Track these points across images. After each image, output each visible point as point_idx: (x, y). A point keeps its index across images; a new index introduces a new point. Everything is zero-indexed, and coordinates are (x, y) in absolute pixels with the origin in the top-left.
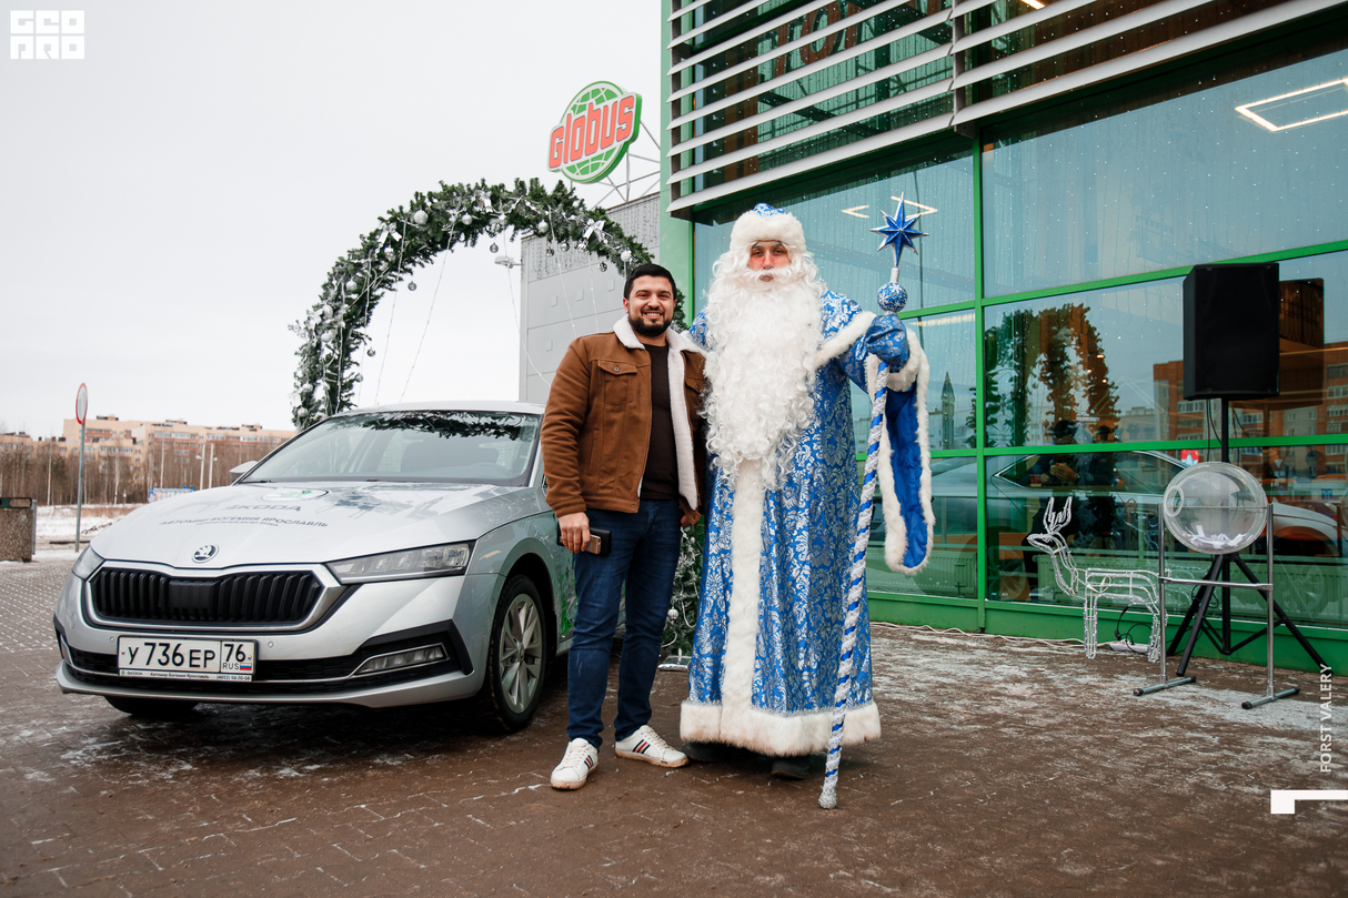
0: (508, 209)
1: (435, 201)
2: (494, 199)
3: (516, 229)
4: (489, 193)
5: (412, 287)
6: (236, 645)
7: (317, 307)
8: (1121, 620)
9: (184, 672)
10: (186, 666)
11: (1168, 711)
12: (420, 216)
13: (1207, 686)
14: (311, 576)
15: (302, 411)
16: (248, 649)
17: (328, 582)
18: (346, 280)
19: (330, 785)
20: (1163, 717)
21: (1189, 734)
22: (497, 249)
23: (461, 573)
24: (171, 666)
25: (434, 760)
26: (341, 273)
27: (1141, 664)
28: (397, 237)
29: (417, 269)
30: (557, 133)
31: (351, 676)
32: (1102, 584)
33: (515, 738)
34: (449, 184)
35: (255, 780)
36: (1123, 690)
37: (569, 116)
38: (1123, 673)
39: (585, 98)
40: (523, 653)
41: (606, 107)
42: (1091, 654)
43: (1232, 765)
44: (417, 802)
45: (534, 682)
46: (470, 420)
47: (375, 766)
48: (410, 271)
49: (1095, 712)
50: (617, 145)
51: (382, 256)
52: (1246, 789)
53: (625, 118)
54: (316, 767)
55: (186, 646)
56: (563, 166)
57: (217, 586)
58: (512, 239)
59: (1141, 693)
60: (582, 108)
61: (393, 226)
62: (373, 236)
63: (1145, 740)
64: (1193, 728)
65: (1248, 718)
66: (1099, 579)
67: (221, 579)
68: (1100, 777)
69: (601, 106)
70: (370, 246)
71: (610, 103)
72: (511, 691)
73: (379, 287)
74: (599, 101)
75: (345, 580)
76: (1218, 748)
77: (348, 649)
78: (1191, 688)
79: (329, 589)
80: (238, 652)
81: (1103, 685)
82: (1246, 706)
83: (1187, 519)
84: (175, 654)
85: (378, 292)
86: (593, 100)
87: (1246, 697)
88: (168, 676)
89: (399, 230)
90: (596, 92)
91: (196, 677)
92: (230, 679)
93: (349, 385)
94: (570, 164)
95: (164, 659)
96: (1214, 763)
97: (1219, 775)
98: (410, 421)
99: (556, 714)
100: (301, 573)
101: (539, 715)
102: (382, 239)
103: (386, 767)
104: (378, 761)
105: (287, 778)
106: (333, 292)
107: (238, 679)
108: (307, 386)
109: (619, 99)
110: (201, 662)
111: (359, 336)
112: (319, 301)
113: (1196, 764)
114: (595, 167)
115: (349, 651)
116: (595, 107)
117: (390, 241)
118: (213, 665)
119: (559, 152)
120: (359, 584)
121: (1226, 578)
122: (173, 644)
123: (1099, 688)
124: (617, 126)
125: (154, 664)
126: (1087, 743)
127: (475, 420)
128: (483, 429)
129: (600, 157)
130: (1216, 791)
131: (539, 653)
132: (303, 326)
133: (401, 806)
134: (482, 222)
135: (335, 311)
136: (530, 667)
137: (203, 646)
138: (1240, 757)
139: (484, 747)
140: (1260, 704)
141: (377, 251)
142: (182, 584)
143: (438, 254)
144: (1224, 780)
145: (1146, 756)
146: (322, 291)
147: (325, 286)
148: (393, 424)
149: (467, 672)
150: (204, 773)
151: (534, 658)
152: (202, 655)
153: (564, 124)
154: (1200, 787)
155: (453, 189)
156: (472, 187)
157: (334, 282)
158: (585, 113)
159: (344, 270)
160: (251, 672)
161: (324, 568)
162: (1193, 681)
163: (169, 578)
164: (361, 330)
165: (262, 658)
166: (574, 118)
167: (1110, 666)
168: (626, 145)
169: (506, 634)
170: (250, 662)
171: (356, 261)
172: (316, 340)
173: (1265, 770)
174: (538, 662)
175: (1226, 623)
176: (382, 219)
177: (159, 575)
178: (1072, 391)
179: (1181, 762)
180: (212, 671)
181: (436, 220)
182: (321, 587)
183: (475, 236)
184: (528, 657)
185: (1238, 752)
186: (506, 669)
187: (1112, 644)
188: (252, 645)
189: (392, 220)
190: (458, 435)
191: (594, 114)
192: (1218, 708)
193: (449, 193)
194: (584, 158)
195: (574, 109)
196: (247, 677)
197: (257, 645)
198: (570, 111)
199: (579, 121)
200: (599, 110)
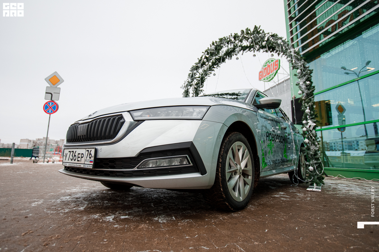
0: (239, 39)
2: (235, 38)
5: (215, 75)
6: (90, 151)
7: (187, 80)
12: (213, 48)
14: (121, 117)
16: (93, 152)
17: (128, 119)
22: (238, 58)
26: (193, 69)
28: (207, 56)
30: (260, 72)
31: (136, 169)
33: (235, 215)
34: (221, 38)
39: (266, 63)
40: (241, 171)
41: (271, 64)
45: (248, 188)
48: (213, 70)
50: (275, 71)
53: (276, 65)
56: (262, 79)
57: (89, 125)
58: (242, 54)
60: (266, 65)
61: (206, 53)
69: (270, 64)
71: (272, 63)
72: (234, 189)
73: (206, 76)
75: (136, 119)
77: (133, 153)
80: (90, 154)
85: (206, 77)
86: (268, 63)
90: (269, 61)
91: (78, 166)
92: (87, 167)
94: (264, 78)
99: (260, 204)
100: (117, 116)
101: (252, 204)
102: (203, 57)
104: (156, 219)
106: (191, 75)
109: (275, 61)
110: (80, 159)
114: (270, 78)
116: (269, 64)
117: (205, 58)
120: (143, 121)
124: (275, 67)
129: (271, 75)
131: (250, 173)
132: (184, 86)
136: (246, 179)
139: (216, 218)
141: (202, 61)
149: (202, 175)
151: (248, 176)
153: (262, 70)
157: (191, 72)
158: (267, 66)
160: (93, 164)
161: (128, 113)
163: (79, 124)
164: (201, 89)
165: (97, 157)
166: (264, 68)
168: (277, 71)
169: (230, 159)
170: (92, 159)
171: (197, 65)
172: (186, 89)
174: (250, 177)
176: (203, 52)
180: (82, 163)
181: (218, 48)
182: (125, 122)
183: (231, 56)
184: (244, 174)
188: (94, 150)
191: (269, 66)
194: (267, 76)
195: (264, 66)
196: (91, 167)
197: (96, 151)
198: (263, 67)
199: (265, 69)
200: (270, 65)
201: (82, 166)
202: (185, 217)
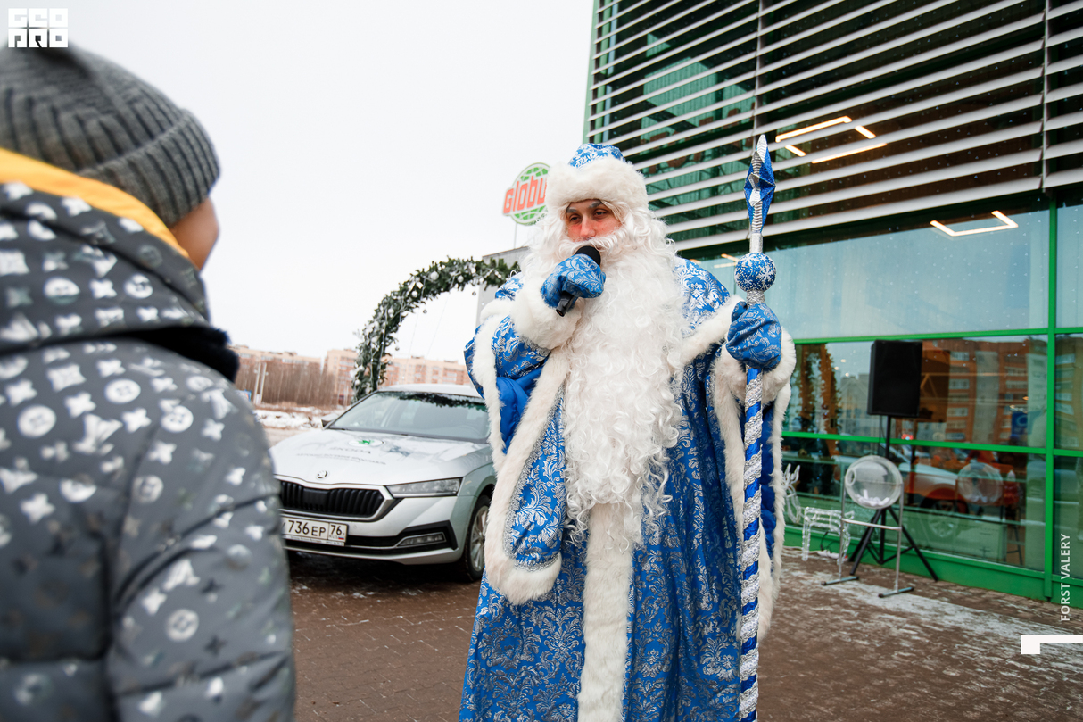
0: (484, 274)
1: (444, 267)
2: (478, 269)
3: (488, 284)
4: (475, 265)
5: (425, 312)
6: (337, 526)
7: (371, 322)
8: (824, 539)
9: (308, 538)
10: (310, 535)
11: (837, 596)
12: (434, 276)
13: (864, 582)
14: (378, 492)
15: (358, 382)
16: (343, 529)
17: (387, 497)
18: (389, 308)
19: (382, 603)
20: (833, 599)
21: (843, 610)
22: (475, 292)
23: (455, 495)
24: (302, 534)
25: (434, 594)
26: (386, 303)
27: (831, 566)
28: (420, 285)
29: (428, 302)
30: (510, 192)
31: (395, 547)
32: (814, 517)
34: (452, 258)
35: (342, 598)
36: (816, 582)
37: (518, 183)
38: (820, 571)
39: (529, 172)
41: (541, 179)
42: (805, 557)
43: (859, 628)
44: (429, 617)
46: (454, 398)
47: (403, 595)
48: (424, 302)
49: (796, 593)
51: (410, 295)
52: (861, 642)
54: (371, 593)
55: (310, 524)
56: (512, 213)
57: (329, 494)
58: (485, 290)
59: (825, 584)
60: (527, 178)
61: (418, 279)
62: (405, 284)
63: (818, 612)
64: (847, 606)
65: (879, 603)
66: (813, 514)
67: (331, 490)
68: (785, 631)
69: (539, 178)
70: (403, 290)
71: (544, 177)
73: (406, 311)
74: (538, 175)
75: (395, 495)
76: (856, 619)
77: (394, 532)
78: (855, 583)
79: (388, 501)
80: (338, 530)
81: (806, 578)
82: (881, 596)
83: (858, 487)
84: (305, 528)
86: (533, 174)
87: (884, 591)
88: (300, 539)
89: (422, 281)
90: (536, 169)
91: (315, 541)
92: (333, 543)
93: (384, 367)
94: (517, 212)
95: (298, 530)
96: (850, 627)
97: (850, 634)
98: (420, 396)
100: (373, 491)
102: (411, 286)
103: (408, 596)
105: (359, 598)
106: (380, 315)
107: (337, 544)
108: (361, 368)
110: (318, 533)
111: (391, 338)
112: (372, 319)
113: (840, 627)
114: (531, 216)
115: (395, 533)
116: (535, 178)
117: (416, 288)
118: (324, 536)
119: (510, 203)
120: (402, 499)
121: (883, 523)
122: (304, 522)
123: (803, 579)
125: (293, 532)
126: (786, 612)
127: (457, 398)
128: (462, 403)
129: (535, 210)
130: (845, 642)
132: (362, 332)
133: (421, 618)
134: (468, 278)
135: (381, 324)
137: (319, 525)
138: (865, 625)
139: (459, 589)
140: (889, 596)
141: (408, 293)
142: (310, 491)
143: (442, 294)
144: (851, 636)
145: (816, 620)
146: (374, 313)
147: (376, 311)
148: (410, 397)
149: (454, 549)
150: (315, 592)
152: (318, 530)
153: (515, 187)
154: (838, 640)
155: (454, 260)
156: (465, 261)
157: (382, 308)
158: (529, 182)
159: (388, 302)
160: (344, 541)
161: (385, 488)
162: (857, 579)
163: (303, 487)
164: (392, 335)
165: (350, 533)
166: (522, 183)
167: (813, 566)
169: (475, 528)
170: (344, 536)
171: (395, 298)
172: (368, 341)
173: (875, 632)
175: (882, 545)
176: (412, 275)
177: (298, 485)
178: (813, 393)
179: (834, 626)
180: (323, 539)
181: (443, 277)
182: (383, 499)
183: (464, 286)
185: (865, 622)
186: (473, 547)
187: (820, 552)
188: (345, 527)
189: (418, 276)
190: (447, 406)
191: (534, 183)
192: (866, 596)
193: (451, 264)
194: (525, 209)
195: (522, 177)
196: (341, 543)
197: (348, 527)
198: (519, 179)
199: (525, 187)
200: (537, 181)
201: (324, 542)
202: (431, 590)
